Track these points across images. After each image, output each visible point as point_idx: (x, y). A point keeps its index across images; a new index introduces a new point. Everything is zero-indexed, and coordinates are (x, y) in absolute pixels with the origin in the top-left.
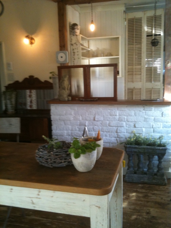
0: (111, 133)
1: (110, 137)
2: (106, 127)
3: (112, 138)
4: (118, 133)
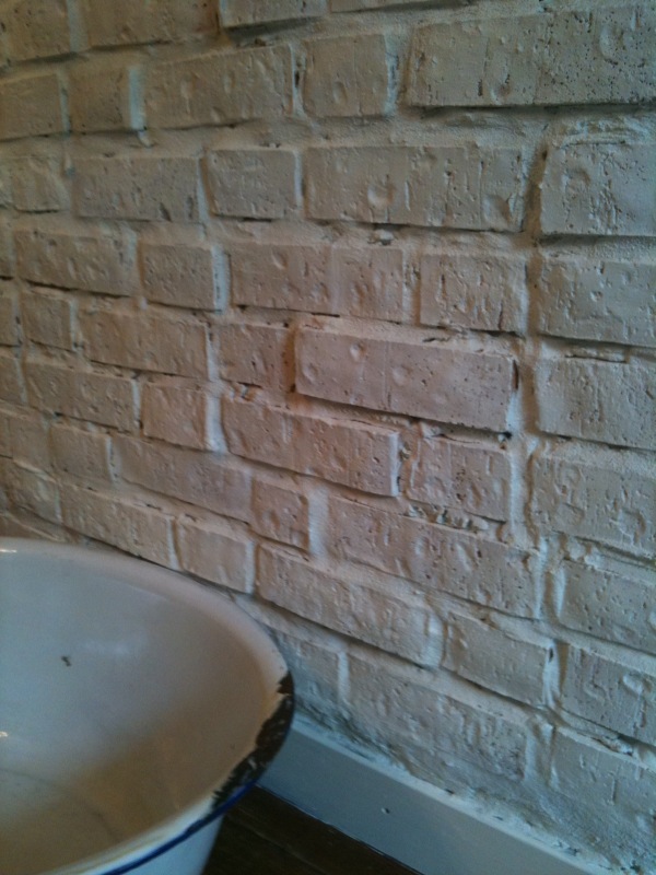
0: (432, 248)
1: (418, 324)
2: (372, 138)
3: (454, 344)
4: (546, 254)
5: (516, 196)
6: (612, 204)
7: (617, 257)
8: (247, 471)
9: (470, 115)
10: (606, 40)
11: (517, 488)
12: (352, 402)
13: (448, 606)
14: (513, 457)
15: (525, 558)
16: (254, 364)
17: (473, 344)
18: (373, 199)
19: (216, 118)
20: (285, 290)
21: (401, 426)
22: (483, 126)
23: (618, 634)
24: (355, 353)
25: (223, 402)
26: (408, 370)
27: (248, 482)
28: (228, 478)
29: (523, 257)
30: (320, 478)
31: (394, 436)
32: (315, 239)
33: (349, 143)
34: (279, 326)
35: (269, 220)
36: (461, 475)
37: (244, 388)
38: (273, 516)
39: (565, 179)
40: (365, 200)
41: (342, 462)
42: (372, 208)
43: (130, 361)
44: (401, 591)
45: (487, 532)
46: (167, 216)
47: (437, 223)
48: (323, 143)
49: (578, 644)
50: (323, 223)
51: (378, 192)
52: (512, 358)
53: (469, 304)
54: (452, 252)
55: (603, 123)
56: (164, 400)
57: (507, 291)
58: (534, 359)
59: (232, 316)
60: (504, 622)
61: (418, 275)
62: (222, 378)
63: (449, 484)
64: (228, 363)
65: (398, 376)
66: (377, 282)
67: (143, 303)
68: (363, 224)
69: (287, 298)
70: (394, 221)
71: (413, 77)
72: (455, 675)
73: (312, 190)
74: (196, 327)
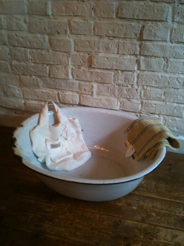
5: (138, 33)
6: (155, 35)
7: (155, 43)
8: (78, 82)
9: (130, 20)
10: (156, 11)
11: (136, 79)
12: (105, 68)
13: (122, 99)
14: (135, 74)
15: (137, 90)
16: (80, 62)
17: (129, 57)
18: (110, 32)
19: (72, 15)
20: (89, 48)
21: (114, 71)
22: (133, 21)
23: (152, 98)
24: (106, 59)
25: (72, 69)
26: (117, 62)
27: (78, 84)
28: (73, 84)
29: (139, 43)
30: (96, 81)
31: (113, 73)
32: (96, 39)
33: (105, 22)
34: (87, 55)
35: (85, 35)
36: (126, 78)
37: (77, 67)
38: (85, 90)
39: (148, 31)
40: (108, 33)
41: (102, 79)
42: (110, 34)
43: (47, 62)
44: (113, 99)
45: (130, 86)
46: (58, 33)
47: (123, 37)
48: (99, 21)
49: (145, 101)
50: (98, 36)
51: (111, 31)
52: (136, 59)
53: (129, 50)
54: (125, 42)
55: (154, 23)
56: (56, 70)
57: (136, 48)
58: (140, 59)
59: (75, 53)
60: (132, 100)
61: (119, 46)
62: (72, 65)
63: (123, 80)
64: (74, 62)
65: (115, 63)
66: (110, 46)
67: (51, 51)
68: (107, 36)
69: (89, 49)
70: (114, 36)
71: (120, 12)
72: (122, 110)
73: (96, 30)
74: (66, 55)
